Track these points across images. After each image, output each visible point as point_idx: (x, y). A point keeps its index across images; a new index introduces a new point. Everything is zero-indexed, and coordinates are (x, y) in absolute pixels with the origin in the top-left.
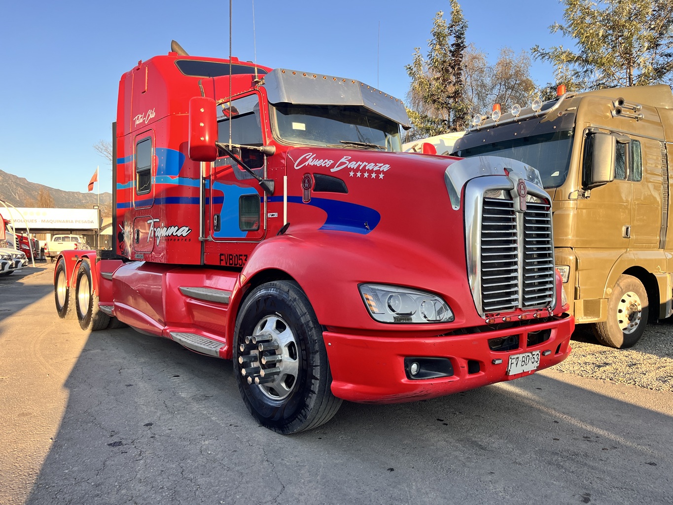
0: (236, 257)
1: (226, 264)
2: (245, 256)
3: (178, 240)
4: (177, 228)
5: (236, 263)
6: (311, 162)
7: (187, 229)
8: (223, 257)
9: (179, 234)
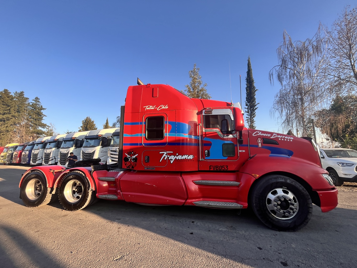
0: (221, 167)
1: (214, 169)
2: (226, 166)
3: (189, 161)
4: (188, 156)
5: (221, 169)
6: (260, 134)
7: (192, 156)
8: (211, 167)
9: (189, 158)
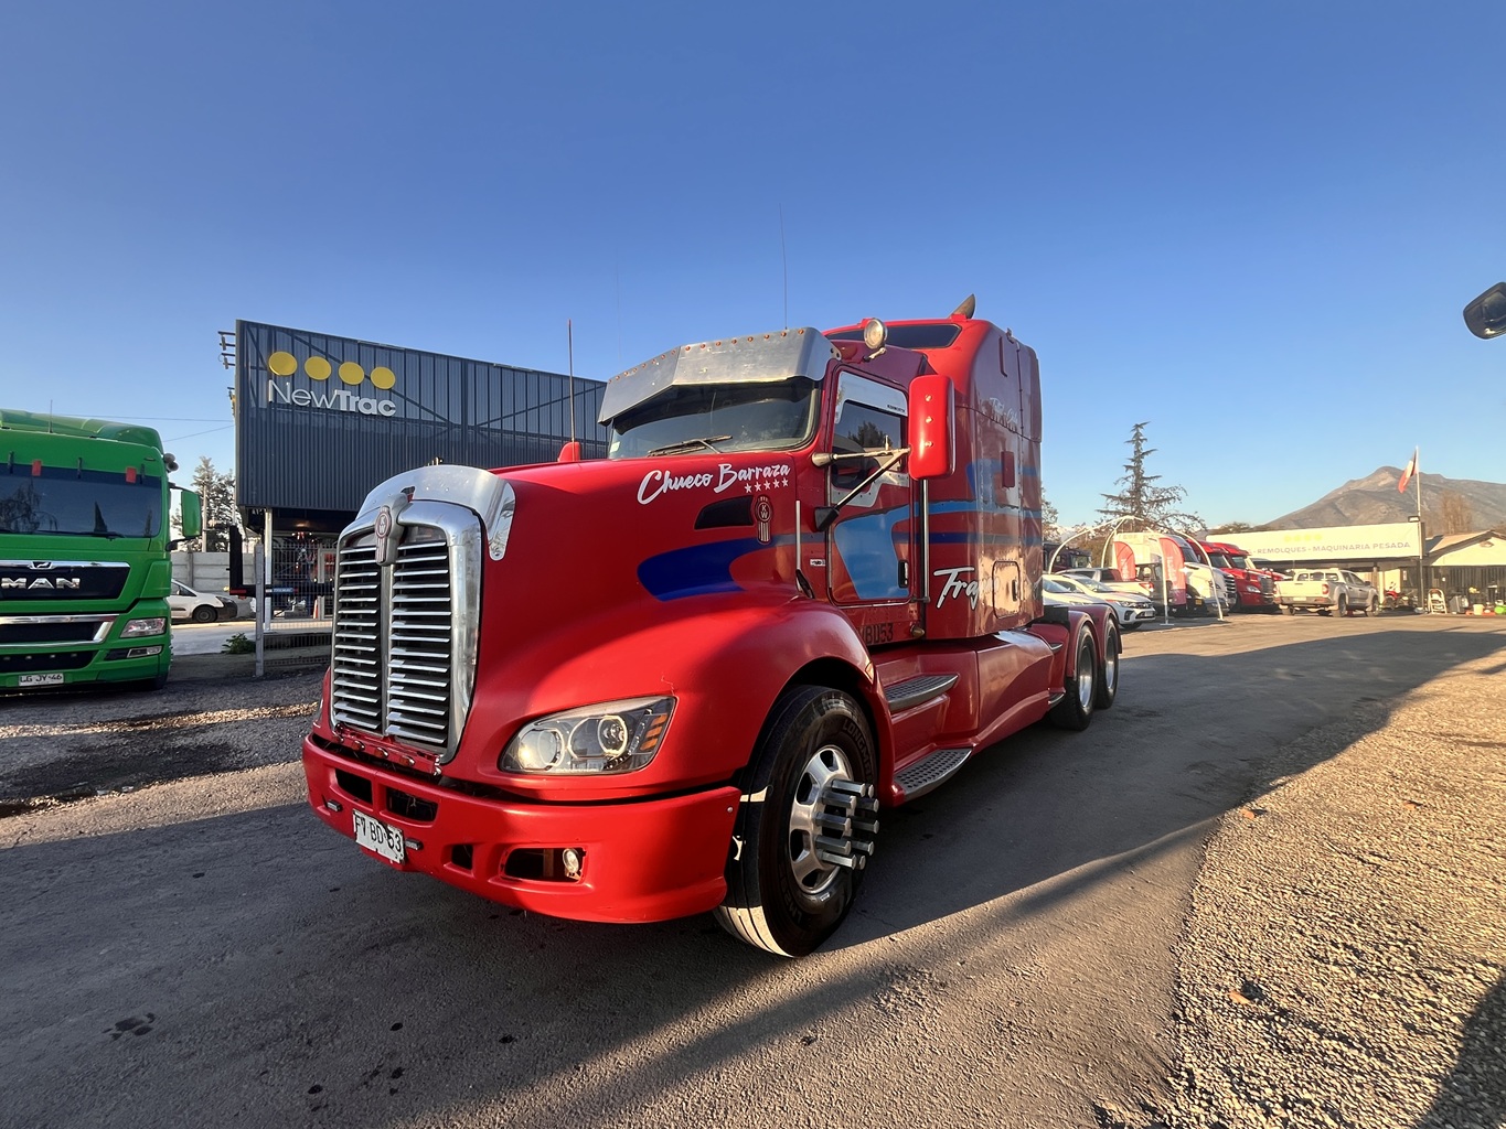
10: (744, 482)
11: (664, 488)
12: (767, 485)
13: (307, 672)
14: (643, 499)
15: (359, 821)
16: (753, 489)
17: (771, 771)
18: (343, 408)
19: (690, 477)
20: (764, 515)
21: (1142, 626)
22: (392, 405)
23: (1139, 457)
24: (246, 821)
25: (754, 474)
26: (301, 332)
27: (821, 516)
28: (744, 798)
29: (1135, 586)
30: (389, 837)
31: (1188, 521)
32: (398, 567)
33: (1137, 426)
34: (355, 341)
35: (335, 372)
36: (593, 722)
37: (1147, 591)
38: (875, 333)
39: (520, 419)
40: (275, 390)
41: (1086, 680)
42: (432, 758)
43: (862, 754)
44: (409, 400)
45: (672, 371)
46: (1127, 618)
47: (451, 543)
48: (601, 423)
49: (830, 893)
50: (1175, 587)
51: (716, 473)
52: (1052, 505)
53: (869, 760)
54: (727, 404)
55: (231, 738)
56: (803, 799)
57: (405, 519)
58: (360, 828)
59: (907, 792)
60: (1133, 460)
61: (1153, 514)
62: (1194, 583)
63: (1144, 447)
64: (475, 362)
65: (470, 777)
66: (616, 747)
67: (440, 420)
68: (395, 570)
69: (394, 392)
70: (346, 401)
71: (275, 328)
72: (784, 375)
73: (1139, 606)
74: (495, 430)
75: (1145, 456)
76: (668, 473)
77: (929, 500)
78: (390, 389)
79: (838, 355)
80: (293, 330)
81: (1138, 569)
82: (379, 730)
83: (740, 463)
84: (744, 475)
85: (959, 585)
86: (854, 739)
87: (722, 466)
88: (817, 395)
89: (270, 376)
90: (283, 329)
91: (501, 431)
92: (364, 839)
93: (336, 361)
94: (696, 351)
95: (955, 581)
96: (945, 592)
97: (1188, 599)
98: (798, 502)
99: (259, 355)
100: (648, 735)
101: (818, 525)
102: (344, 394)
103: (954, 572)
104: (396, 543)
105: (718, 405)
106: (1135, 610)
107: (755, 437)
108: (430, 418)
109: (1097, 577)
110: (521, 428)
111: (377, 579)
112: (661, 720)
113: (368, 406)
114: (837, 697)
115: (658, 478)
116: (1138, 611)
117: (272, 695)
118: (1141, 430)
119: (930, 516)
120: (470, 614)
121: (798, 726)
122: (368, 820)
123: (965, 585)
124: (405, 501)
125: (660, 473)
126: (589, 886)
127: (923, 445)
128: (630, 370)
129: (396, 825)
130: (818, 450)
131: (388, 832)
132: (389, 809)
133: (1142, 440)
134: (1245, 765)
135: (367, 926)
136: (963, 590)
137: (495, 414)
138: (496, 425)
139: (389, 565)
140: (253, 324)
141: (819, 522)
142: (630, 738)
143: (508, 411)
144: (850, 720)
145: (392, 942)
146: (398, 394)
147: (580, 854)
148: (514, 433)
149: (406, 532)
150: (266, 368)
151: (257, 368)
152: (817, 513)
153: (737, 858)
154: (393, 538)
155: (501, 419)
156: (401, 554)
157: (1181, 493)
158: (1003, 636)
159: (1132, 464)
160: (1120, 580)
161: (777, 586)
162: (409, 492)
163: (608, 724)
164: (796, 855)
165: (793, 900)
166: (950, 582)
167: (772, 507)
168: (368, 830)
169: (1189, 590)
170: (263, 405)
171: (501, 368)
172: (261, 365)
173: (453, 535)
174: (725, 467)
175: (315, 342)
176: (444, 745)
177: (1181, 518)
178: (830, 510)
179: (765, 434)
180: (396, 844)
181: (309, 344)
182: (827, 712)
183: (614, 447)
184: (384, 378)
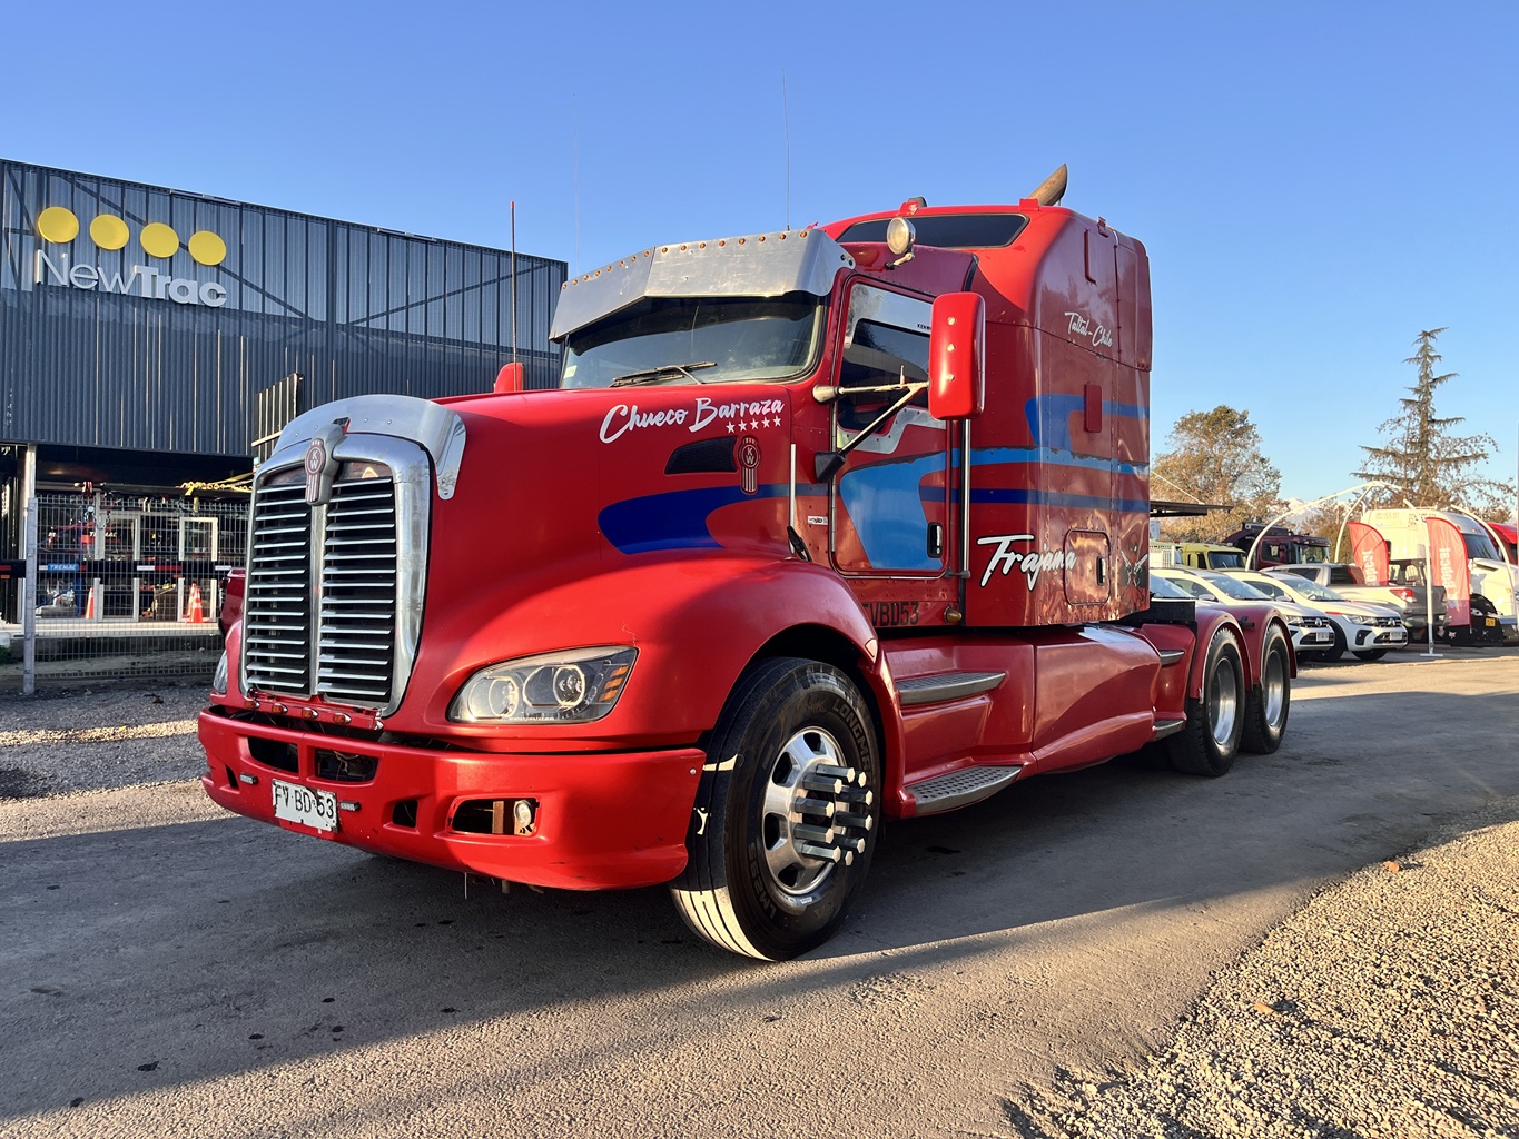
10: (726, 421)
11: (630, 425)
12: (754, 424)
13: (96, 690)
14: (606, 437)
15: (280, 791)
16: (737, 428)
17: (742, 740)
18: (146, 293)
19: (661, 413)
20: (750, 460)
21: (1387, 656)
22: (220, 289)
23: (1427, 385)
24: (86, 844)
25: (738, 411)
26: (85, 176)
27: (822, 463)
28: (711, 767)
29: (1385, 595)
30: (319, 804)
31: (1498, 494)
32: (331, 507)
33: (1426, 334)
34: (166, 190)
35: (134, 238)
36: (547, 672)
37: (1402, 602)
38: (900, 234)
39: (417, 314)
40: (46, 265)
41: (1227, 707)
42: (372, 713)
43: (858, 745)
44: (246, 283)
45: (645, 277)
46: (1360, 641)
47: (397, 479)
48: (553, 339)
49: (814, 898)
50: (1449, 597)
51: (691, 408)
52: (1271, 463)
53: (868, 754)
54: (713, 322)
55: (23, 763)
56: (781, 779)
57: (340, 453)
58: (282, 800)
59: (921, 802)
60: (1417, 391)
61: (1444, 480)
62: (1488, 592)
63: (1437, 370)
64: (349, 226)
65: (415, 728)
66: (572, 699)
67: (293, 315)
68: (329, 510)
69: (224, 270)
70: (152, 283)
71: (48, 169)
72: (780, 290)
73: (1381, 622)
74: (377, 332)
75: (1438, 385)
76: (635, 408)
77: (972, 446)
78: (218, 266)
79: (851, 263)
80: (73, 174)
81: (1397, 567)
82: (306, 690)
83: (722, 397)
84: (726, 412)
85: (1011, 557)
86: (848, 724)
87: (699, 401)
88: (822, 312)
89: (39, 243)
90: (60, 171)
91: (387, 333)
92: (286, 810)
93: (137, 222)
94: (675, 252)
95: (1006, 552)
96: (992, 566)
97: (1473, 618)
98: (793, 446)
99: (24, 212)
100: (607, 687)
101: (818, 475)
102: (147, 272)
103: (1006, 541)
104: (330, 479)
105: (701, 322)
106: (1373, 628)
107: (746, 365)
108: (278, 310)
109: (1323, 578)
110: (416, 328)
111: (307, 521)
112: (621, 671)
113: (183, 290)
114: (827, 671)
115: (624, 413)
116: (1378, 631)
117: (57, 717)
118: (1431, 342)
119: (972, 468)
120: (416, 557)
121: (776, 696)
122: (292, 788)
123: (1020, 557)
124: (339, 433)
125: (626, 408)
126: (543, 838)
127: (945, 378)
128: (592, 273)
129: (326, 789)
130: (822, 382)
131: (318, 798)
132: (316, 775)
133: (1432, 358)
134: (1422, 820)
135: (274, 929)
136: (1017, 564)
137: (378, 306)
138: (378, 324)
139: (321, 504)
140: (17, 164)
141: (820, 470)
142: (588, 689)
143: (398, 301)
144: (843, 701)
145: (306, 942)
146: (229, 273)
147: (533, 805)
148: (406, 336)
149: (341, 466)
150: (34, 232)
151: (22, 232)
152: (818, 459)
153: (701, 832)
154: (327, 474)
155: (388, 313)
156: (335, 493)
157: (1488, 448)
158: (1087, 633)
159: (1416, 398)
160: (1362, 584)
161: (764, 546)
162: (343, 422)
163: (564, 674)
164: (771, 843)
165: (765, 890)
166: (1000, 554)
167: (760, 452)
168: (292, 801)
169: (1479, 603)
170: (27, 287)
171: (389, 235)
172: (25, 227)
173: (398, 471)
174: (704, 402)
175: (106, 191)
176: (387, 699)
177: (1486, 489)
178: (833, 456)
179: (757, 361)
180: (327, 809)
181: (97, 195)
182: (812, 686)
183: (570, 372)
184: (209, 248)
